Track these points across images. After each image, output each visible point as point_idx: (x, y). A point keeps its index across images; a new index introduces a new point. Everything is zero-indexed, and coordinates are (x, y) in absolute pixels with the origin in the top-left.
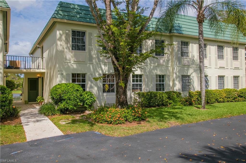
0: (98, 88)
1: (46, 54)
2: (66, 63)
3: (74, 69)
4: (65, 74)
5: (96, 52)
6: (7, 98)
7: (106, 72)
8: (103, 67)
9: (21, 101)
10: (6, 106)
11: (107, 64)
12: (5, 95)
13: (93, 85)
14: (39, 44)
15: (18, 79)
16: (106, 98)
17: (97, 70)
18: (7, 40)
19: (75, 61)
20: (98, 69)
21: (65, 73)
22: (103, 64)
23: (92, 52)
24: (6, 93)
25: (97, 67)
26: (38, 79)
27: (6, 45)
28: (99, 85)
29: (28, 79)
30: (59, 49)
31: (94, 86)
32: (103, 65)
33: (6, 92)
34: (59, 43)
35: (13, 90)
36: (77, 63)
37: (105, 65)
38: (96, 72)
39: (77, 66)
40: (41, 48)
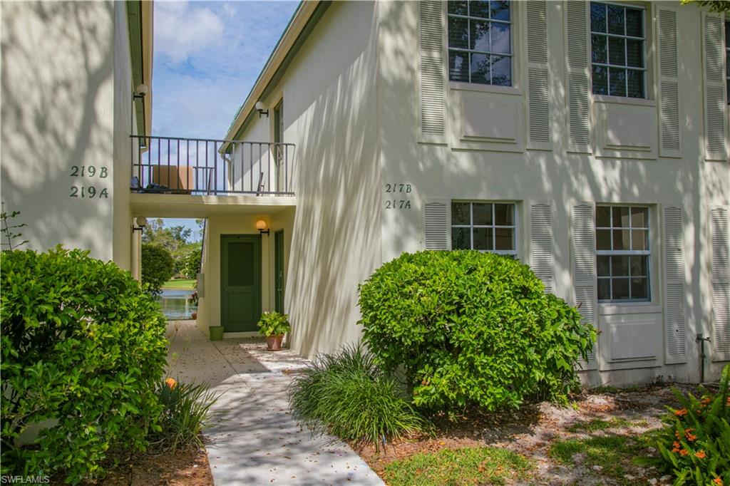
0: (578, 276)
1: (297, 132)
2: (425, 147)
3: (463, 178)
4: (418, 203)
5: (562, 91)
6: (133, 343)
7: (610, 194)
8: (597, 167)
9: (194, 323)
10: (125, 400)
11: (618, 154)
12: (118, 328)
13: (551, 260)
14: (263, 97)
15: (179, 247)
16: (614, 330)
17: (570, 185)
18: (143, 83)
19: (466, 139)
20: (573, 178)
21: (420, 197)
22: (598, 154)
23: (544, 91)
24: (124, 315)
25: (571, 172)
26: (259, 237)
27: (141, 99)
28: (580, 261)
29: (223, 236)
30: (389, 72)
31: (557, 268)
32: (597, 158)
33: (125, 308)
34: (388, 41)
35: (167, 281)
36: (475, 146)
37: (607, 159)
38: (565, 194)
39: (475, 161)
40: (272, 113)
